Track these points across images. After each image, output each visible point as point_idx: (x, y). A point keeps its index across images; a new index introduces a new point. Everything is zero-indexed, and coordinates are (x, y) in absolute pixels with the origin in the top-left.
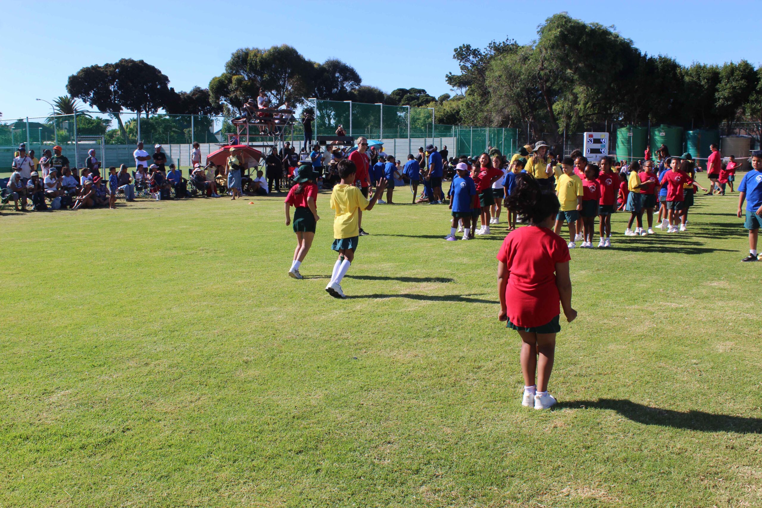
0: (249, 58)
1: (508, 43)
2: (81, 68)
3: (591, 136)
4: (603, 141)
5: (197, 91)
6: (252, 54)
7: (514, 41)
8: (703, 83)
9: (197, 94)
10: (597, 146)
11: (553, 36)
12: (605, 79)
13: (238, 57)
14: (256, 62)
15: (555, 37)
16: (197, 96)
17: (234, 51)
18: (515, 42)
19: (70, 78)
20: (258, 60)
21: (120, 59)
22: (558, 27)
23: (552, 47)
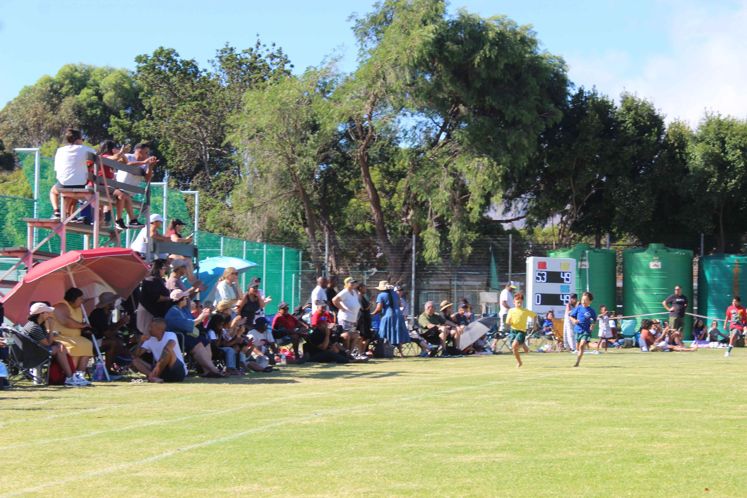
1: (259, 52)
3: (542, 265)
4: (566, 277)
7: (277, 48)
8: (730, 158)
10: (553, 288)
11: (418, 42)
12: (525, 142)
15: (425, 44)
18: (280, 51)
22: (425, 23)
23: (416, 66)
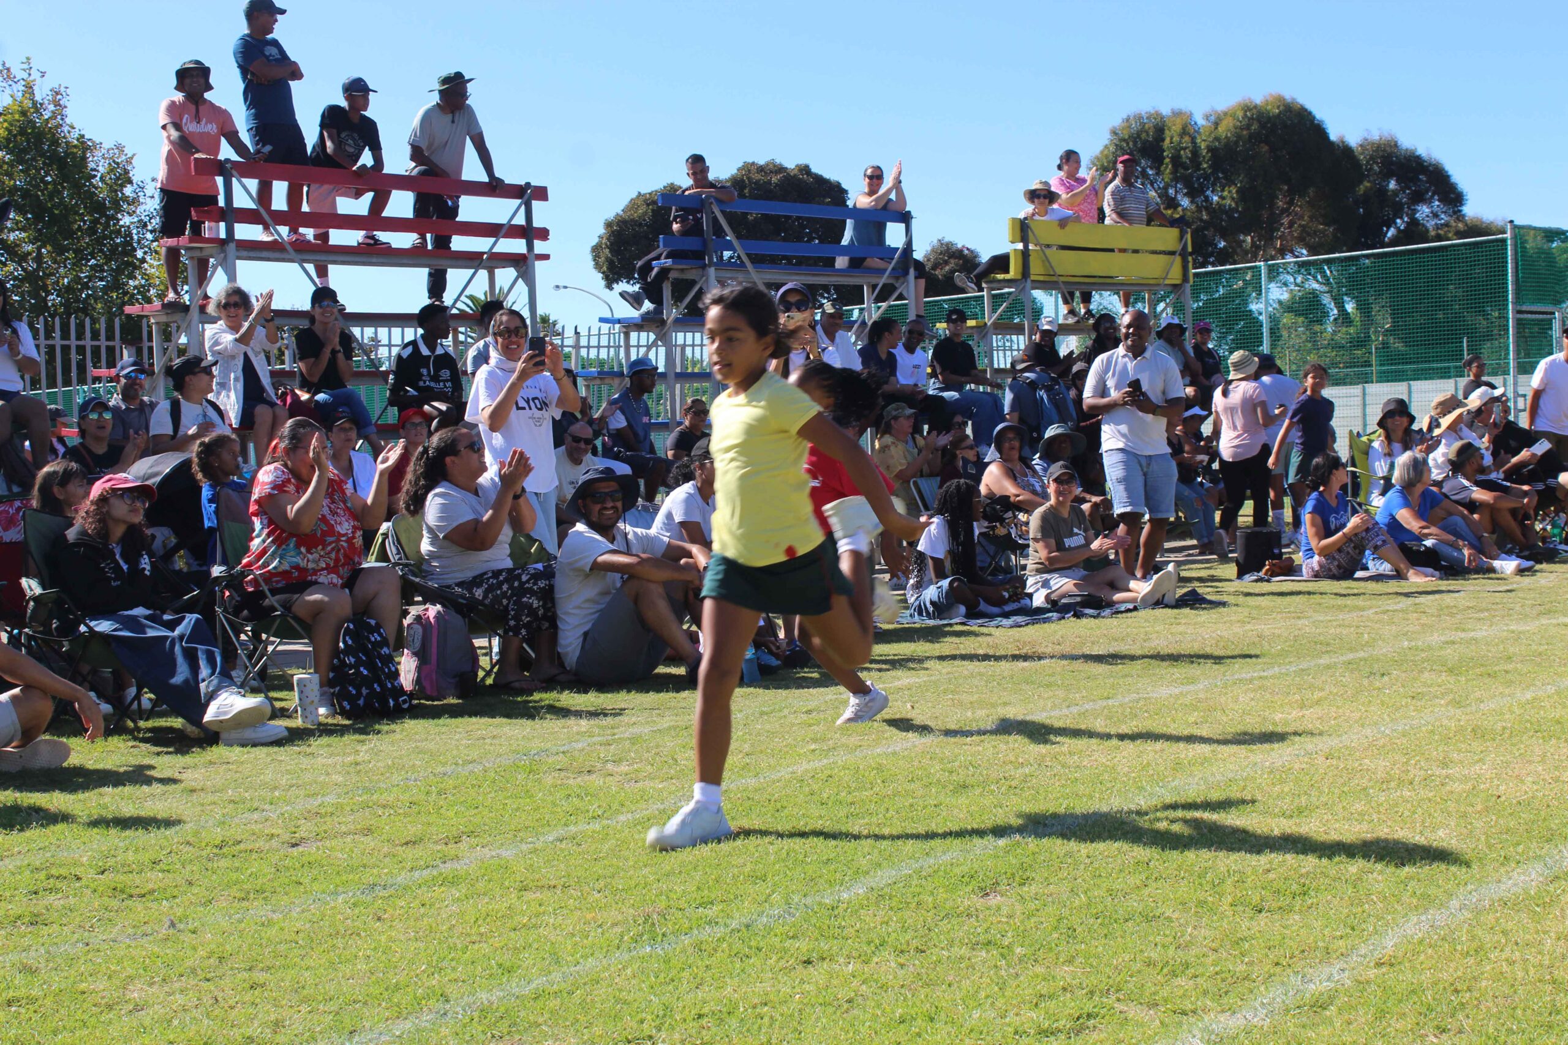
0: (1167, 141)
2: (634, 195)
5: (941, 253)
6: (1177, 128)
9: (946, 263)
13: (1135, 137)
14: (1195, 152)
16: (947, 268)
17: (1117, 121)
19: (608, 225)
20: (1203, 145)
21: (740, 165)
